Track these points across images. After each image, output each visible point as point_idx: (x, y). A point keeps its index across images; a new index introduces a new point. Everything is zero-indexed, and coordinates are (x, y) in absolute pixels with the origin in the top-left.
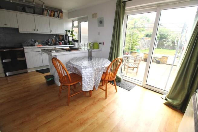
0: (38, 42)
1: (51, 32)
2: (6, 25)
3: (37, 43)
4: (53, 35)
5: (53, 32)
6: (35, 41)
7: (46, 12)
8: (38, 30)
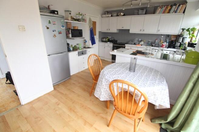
0: (144, 42)
1: (158, 32)
2: (123, 27)
3: (142, 43)
4: (162, 35)
5: (160, 32)
6: (141, 41)
7: (160, 9)
8: (144, 30)
